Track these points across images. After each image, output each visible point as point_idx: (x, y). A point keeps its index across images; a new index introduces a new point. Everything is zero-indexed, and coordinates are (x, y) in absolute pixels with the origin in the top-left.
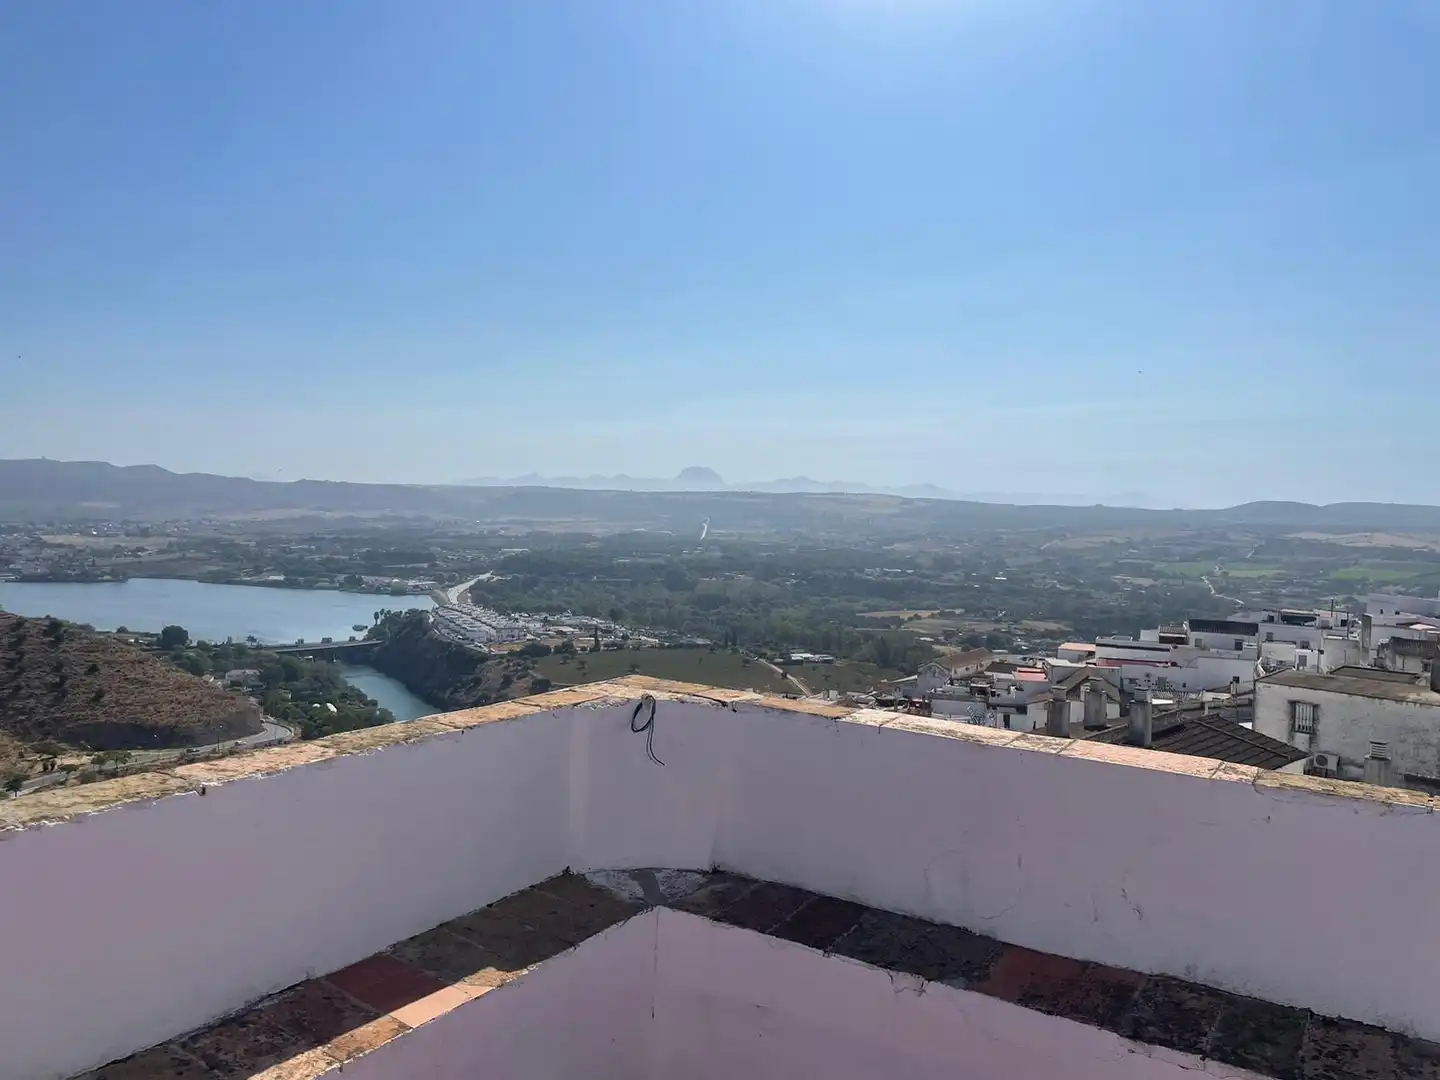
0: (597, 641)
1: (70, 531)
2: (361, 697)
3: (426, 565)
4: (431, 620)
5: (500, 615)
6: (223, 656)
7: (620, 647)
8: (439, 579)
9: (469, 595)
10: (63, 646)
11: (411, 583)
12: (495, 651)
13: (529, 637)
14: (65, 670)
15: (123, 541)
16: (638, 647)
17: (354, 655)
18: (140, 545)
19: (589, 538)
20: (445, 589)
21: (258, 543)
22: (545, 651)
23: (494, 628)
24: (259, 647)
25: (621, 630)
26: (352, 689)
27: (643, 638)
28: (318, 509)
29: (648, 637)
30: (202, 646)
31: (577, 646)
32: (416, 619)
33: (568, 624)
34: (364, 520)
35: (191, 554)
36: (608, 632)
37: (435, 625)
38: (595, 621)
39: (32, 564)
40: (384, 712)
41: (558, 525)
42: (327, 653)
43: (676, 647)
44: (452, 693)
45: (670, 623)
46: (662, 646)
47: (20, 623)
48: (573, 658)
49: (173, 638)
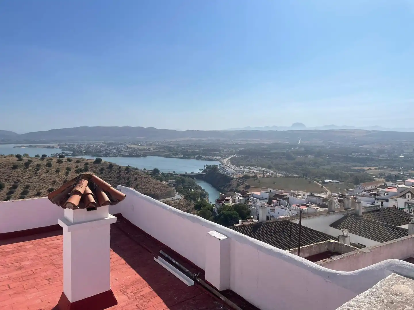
0: (264, 175)
1: (134, 144)
2: (200, 188)
3: (218, 153)
4: (219, 168)
5: (237, 167)
6: (168, 176)
7: (271, 177)
8: (222, 157)
9: (229, 161)
10: (129, 174)
11: (215, 157)
12: (235, 177)
13: (245, 173)
14: (130, 179)
15: (145, 147)
16: (276, 177)
17: (199, 177)
18: (149, 147)
19: (263, 145)
20: (223, 159)
21: (177, 147)
22: (249, 177)
23: (235, 170)
24: (176, 174)
25: (271, 172)
26: (198, 186)
27: (278, 174)
28: (192, 138)
29: (280, 174)
30: (162, 174)
31: (258, 176)
32: (215, 168)
33: (255, 170)
34: (203, 140)
35: (161, 150)
36: (267, 172)
37: (219, 169)
38: (264, 169)
39: (125, 153)
40: (206, 192)
41: (255, 141)
42: (192, 176)
43: (288, 177)
44: (224, 188)
45: (286, 170)
46: (283, 177)
47: (120, 167)
48: (257, 179)
49: (156, 171)
